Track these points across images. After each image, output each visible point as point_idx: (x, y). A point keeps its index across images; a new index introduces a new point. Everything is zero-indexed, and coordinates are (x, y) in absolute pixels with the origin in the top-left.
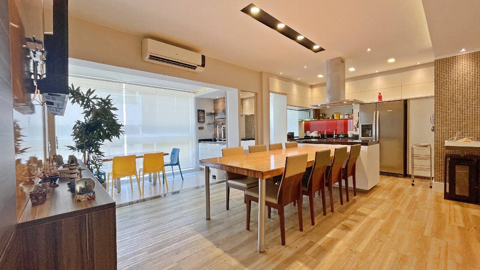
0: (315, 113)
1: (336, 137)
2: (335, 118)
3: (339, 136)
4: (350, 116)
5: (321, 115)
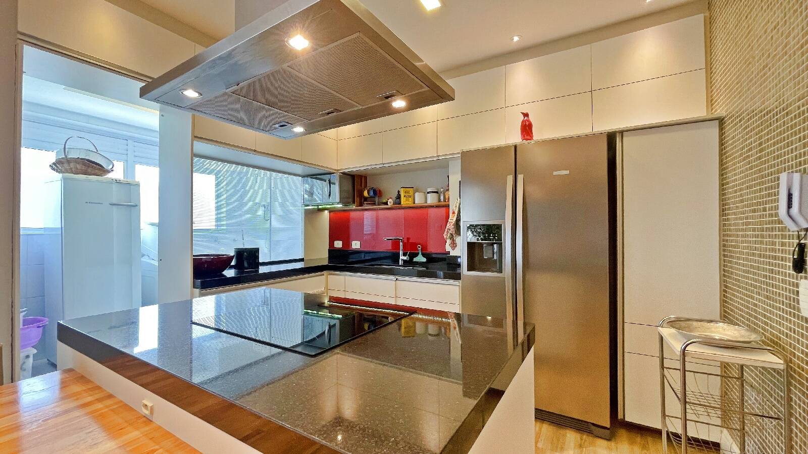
0: (349, 187)
2: (404, 202)
3: (414, 260)
4: (442, 198)
5: (366, 194)
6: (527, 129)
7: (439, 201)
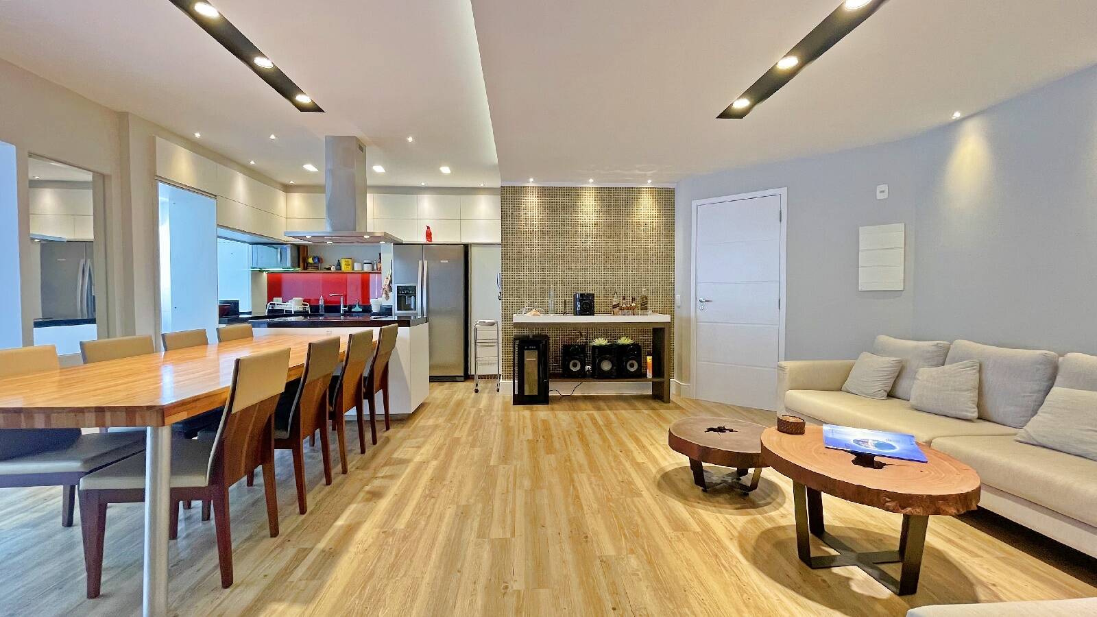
0: (296, 254)
1: (345, 311)
2: (344, 268)
3: (352, 310)
4: (375, 267)
5: (311, 261)
6: (429, 235)
7: (373, 269)
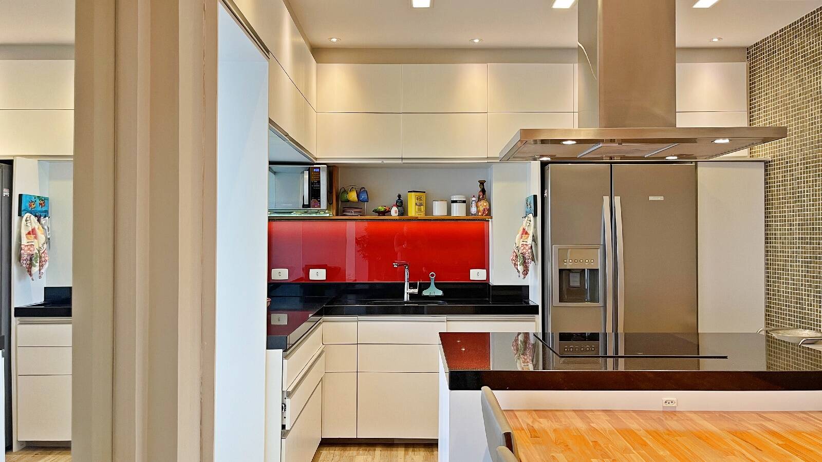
1: (412, 295)
2: (413, 211)
3: (426, 293)
4: (473, 210)
